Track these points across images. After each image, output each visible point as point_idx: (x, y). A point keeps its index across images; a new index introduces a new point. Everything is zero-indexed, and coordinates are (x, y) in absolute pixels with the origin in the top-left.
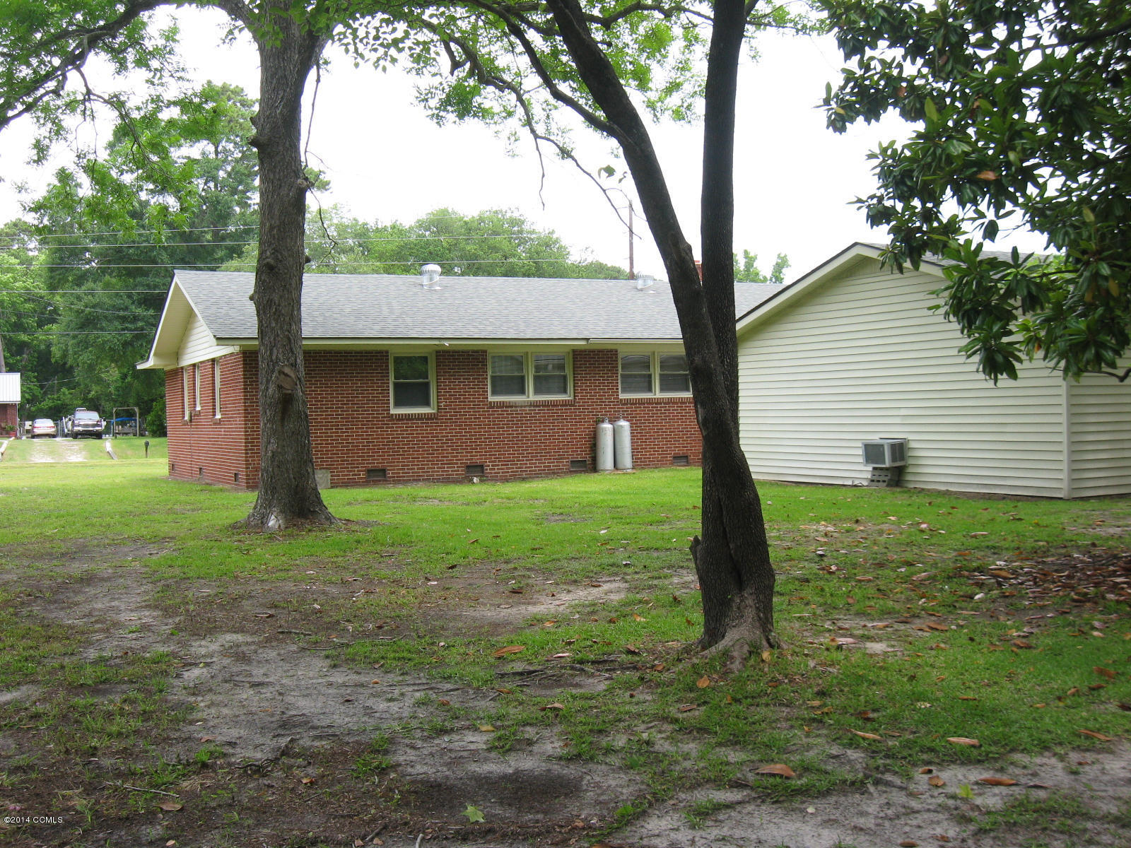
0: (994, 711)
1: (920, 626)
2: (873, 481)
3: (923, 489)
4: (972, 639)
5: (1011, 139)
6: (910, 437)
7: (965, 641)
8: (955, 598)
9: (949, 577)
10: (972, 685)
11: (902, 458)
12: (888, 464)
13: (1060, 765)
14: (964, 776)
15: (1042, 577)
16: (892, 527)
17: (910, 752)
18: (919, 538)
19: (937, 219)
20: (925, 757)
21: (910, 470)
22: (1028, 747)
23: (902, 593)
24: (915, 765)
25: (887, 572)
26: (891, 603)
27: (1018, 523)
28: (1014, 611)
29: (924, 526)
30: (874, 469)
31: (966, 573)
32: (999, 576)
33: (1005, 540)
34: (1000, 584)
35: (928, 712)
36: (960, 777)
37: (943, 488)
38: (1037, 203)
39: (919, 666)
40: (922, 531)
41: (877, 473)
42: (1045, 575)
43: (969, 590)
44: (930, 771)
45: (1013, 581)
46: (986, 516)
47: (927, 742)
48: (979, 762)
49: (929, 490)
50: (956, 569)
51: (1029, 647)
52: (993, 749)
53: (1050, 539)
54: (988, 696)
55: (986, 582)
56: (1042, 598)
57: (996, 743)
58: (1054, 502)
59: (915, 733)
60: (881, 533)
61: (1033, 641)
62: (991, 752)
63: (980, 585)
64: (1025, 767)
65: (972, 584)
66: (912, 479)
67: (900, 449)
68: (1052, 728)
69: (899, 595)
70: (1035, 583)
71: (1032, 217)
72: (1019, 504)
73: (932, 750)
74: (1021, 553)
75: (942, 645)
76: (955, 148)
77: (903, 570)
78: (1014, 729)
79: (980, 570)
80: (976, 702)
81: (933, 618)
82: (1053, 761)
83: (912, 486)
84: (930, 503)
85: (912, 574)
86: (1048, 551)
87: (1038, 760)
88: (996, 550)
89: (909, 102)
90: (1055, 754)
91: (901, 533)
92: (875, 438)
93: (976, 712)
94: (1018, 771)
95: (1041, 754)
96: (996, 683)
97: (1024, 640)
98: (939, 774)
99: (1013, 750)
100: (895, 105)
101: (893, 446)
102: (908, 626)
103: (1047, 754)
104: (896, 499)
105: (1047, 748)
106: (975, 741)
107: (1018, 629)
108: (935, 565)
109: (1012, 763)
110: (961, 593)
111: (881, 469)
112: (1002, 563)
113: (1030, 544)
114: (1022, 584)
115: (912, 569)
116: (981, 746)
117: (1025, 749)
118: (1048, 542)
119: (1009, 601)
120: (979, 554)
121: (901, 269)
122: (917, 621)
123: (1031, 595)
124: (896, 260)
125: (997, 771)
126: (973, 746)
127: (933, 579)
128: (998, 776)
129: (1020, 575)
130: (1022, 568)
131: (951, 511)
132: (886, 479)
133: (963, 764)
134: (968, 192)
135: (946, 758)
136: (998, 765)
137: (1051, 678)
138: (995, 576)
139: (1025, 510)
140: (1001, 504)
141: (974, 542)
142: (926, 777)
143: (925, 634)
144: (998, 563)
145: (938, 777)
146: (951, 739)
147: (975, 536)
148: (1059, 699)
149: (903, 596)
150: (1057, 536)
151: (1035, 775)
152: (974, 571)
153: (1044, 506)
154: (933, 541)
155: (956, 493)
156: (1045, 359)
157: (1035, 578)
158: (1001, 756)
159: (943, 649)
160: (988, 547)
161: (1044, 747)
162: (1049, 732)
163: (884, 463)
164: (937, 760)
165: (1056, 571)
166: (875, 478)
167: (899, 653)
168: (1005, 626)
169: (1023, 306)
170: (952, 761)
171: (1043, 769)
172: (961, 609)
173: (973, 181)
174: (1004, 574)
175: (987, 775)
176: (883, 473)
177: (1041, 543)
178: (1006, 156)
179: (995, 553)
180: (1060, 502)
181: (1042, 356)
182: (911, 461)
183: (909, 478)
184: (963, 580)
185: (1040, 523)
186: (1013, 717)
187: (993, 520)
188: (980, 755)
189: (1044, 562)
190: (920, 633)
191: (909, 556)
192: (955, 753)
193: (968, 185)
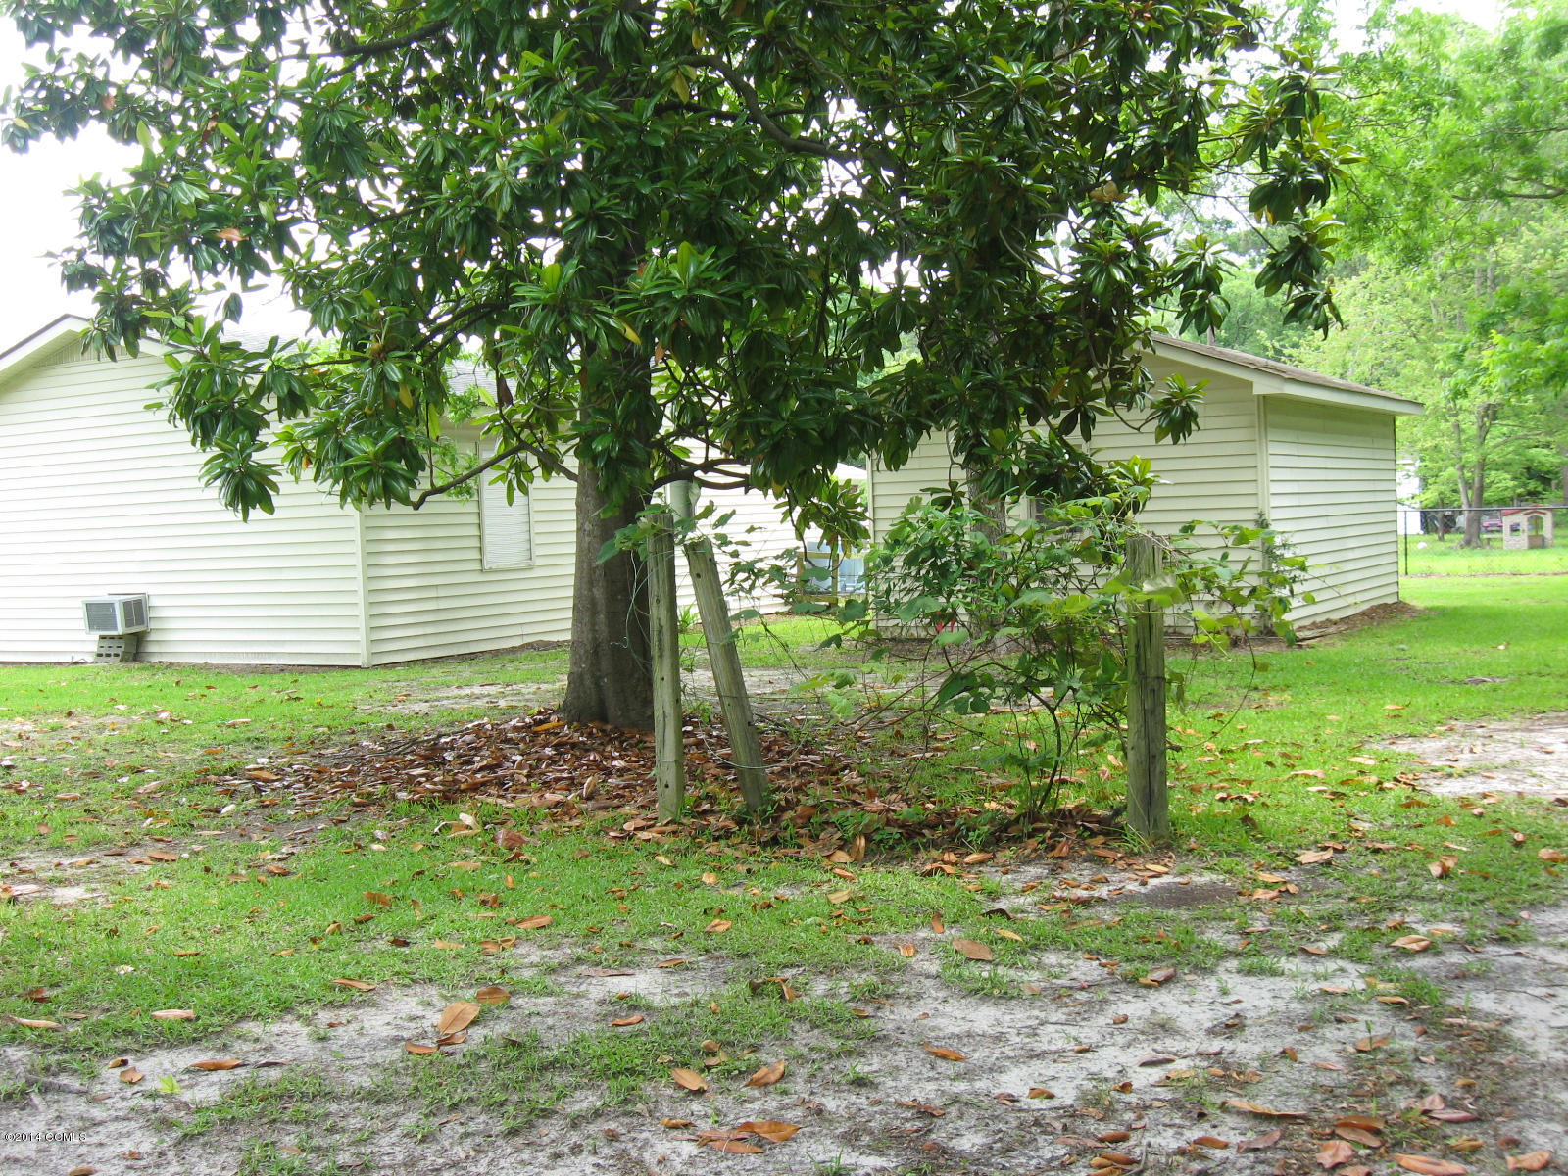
0: (222, 966)
1: (138, 858)
2: (100, 655)
3: (171, 664)
4: (207, 870)
5: (261, 185)
6: (149, 590)
7: (198, 873)
8: (195, 814)
9: (190, 786)
10: (197, 934)
11: (141, 620)
12: (120, 630)
13: (306, 1030)
14: (172, 1063)
15: (317, 775)
16: (120, 719)
17: (98, 1039)
18: (154, 734)
19: (164, 284)
20: (119, 1043)
21: (153, 637)
22: (263, 1011)
23: (120, 812)
24: (103, 1056)
25: (103, 784)
26: (103, 828)
27: (294, 703)
28: (272, 825)
29: (163, 716)
30: (103, 638)
31: (213, 778)
32: (258, 779)
33: (273, 728)
34: (258, 790)
35: (129, 980)
36: (167, 1065)
37: (200, 661)
38: (300, 269)
39: (125, 915)
40: (159, 723)
41: (106, 643)
42: (320, 772)
43: (215, 801)
44: (125, 1063)
45: (277, 784)
46: (254, 695)
47: (123, 1024)
48: (194, 1040)
49: (179, 664)
50: (199, 773)
51: (285, 874)
52: (215, 1020)
53: (335, 724)
54: (217, 948)
55: (240, 788)
56: (313, 805)
57: (219, 1012)
58: (347, 672)
59: (108, 1010)
60: (101, 729)
61: (291, 865)
62: (211, 1025)
63: (231, 793)
64: (257, 1040)
65: (221, 793)
66: (154, 649)
67: (136, 609)
68: (297, 982)
69: (115, 817)
70: (307, 785)
71: (295, 288)
72: (301, 678)
73: (129, 1032)
74: (293, 744)
75: (165, 882)
76: (186, 194)
77: (125, 780)
78: (246, 989)
79: (232, 772)
80: (198, 958)
81: (160, 845)
82: (297, 1026)
83: (155, 659)
84: (178, 683)
85: (138, 785)
86: (329, 739)
87: (276, 1028)
88: (259, 743)
89: (121, 118)
90: (300, 1017)
91: (130, 728)
92: (101, 595)
93: (197, 971)
94: (246, 1047)
95: (281, 1018)
96: (230, 927)
97: (281, 865)
98: (138, 1065)
99: (243, 1018)
100: (101, 117)
101: (126, 604)
102: (122, 859)
103: (289, 1018)
104: (133, 679)
105: (288, 1010)
106: (190, 1013)
107: (274, 849)
108: (172, 770)
109: (239, 1037)
110: (204, 807)
111: (112, 638)
112: (265, 760)
113: (306, 732)
114: (288, 787)
115: (138, 778)
116: (198, 1018)
117: (259, 1015)
118: (330, 728)
119: (267, 812)
120: (234, 750)
121: (112, 356)
122: (137, 850)
123: (298, 802)
124: (105, 342)
125: (219, 1050)
126: (189, 1020)
127: (166, 789)
128: (221, 1058)
129: (287, 774)
130: (290, 766)
131: (206, 691)
132: (119, 651)
133: (171, 1046)
134: (205, 256)
135: (150, 1041)
136: (219, 1042)
137: (307, 914)
138: (252, 779)
139: (309, 686)
140: (277, 679)
141: (231, 734)
142: (118, 1071)
143: (147, 868)
144: (260, 760)
145: (134, 1069)
146: (157, 1013)
147: (234, 726)
148: (314, 940)
149: (121, 818)
150: (345, 719)
151: (269, 1048)
152: (226, 773)
153: (336, 678)
154: (174, 736)
155: (217, 667)
156: (315, 480)
157: (307, 778)
158: (225, 1028)
159: (164, 888)
160: (248, 739)
161: (285, 1009)
162: (293, 987)
163: (115, 628)
164: (136, 1046)
165: (337, 766)
166: (103, 651)
167: (100, 900)
168: (257, 848)
169: (279, 409)
170: (156, 1045)
171: (282, 1039)
172: (201, 828)
173: (211, 241)
174: (265, 775)
175: (205, 1057)
176: (114, 643)
177: (321, 730)
178: (256, 207)
179: (257, 748)
180: (357, 673)
181: (312, 476)
182: (153, 625)
183: (152, 648)
184: (207, 788)
185: (324, 702)
186: (246, 972)
187: (262, 701)
188: (196, 1030)
189: (321, 755)
190: (138, 868)
191: (136, 760)
192: (160, 1033)
193: (204, 247)
